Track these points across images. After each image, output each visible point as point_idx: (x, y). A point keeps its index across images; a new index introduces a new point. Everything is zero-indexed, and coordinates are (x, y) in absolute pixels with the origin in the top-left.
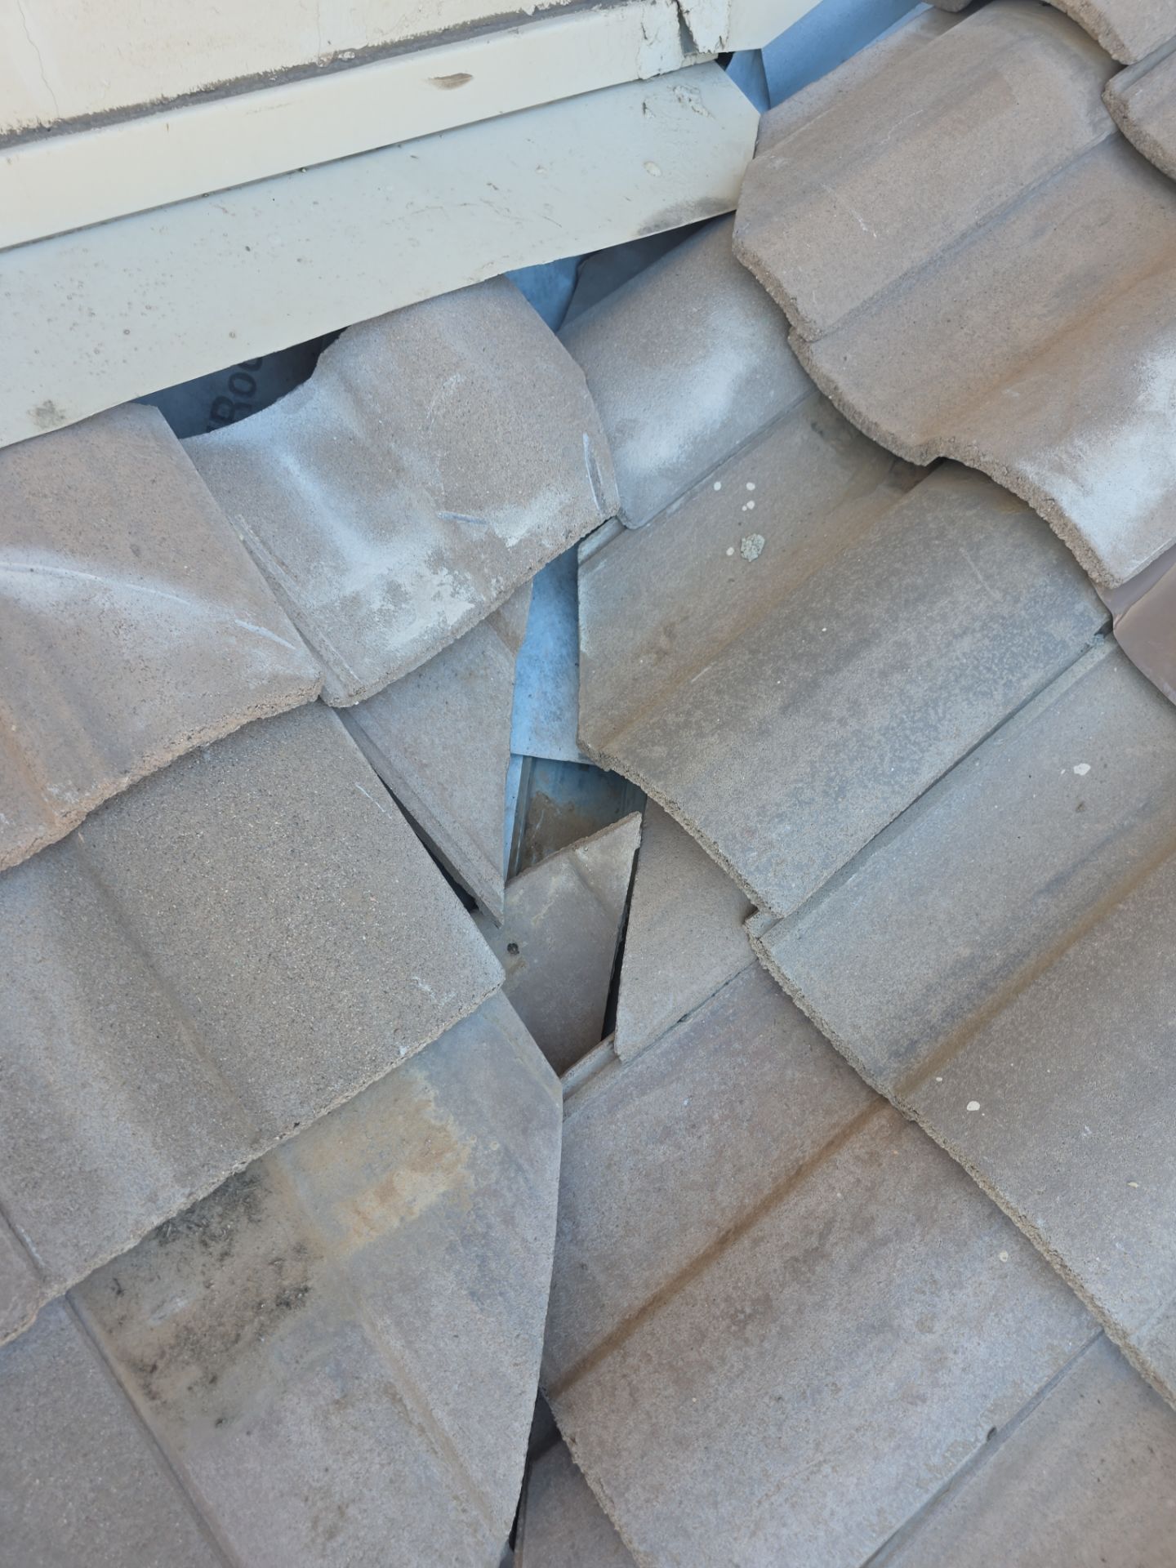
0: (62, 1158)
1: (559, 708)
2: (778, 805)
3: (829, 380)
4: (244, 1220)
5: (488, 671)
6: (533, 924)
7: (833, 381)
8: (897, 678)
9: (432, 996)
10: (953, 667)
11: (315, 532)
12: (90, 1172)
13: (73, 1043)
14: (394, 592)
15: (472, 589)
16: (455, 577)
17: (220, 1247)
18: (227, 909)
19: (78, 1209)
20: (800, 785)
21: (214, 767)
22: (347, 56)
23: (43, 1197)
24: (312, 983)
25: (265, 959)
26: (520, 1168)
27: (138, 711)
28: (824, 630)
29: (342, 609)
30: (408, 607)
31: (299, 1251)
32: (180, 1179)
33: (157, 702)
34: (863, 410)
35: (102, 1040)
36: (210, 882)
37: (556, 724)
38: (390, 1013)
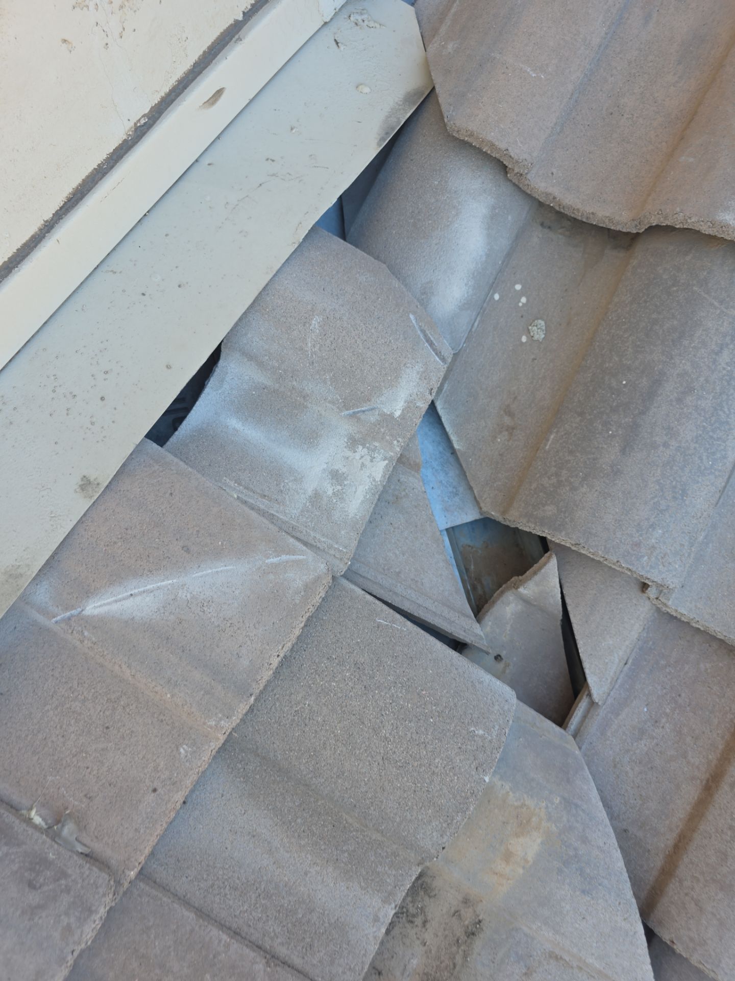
0: (316, 923)
1: (454, 488)
2: (648, 519)
3: (547, 194)
4: (426, 898)
5: (407, 491)
6: (504, 639)
7: (550, 194)
8: (689, 400)
9: (486, 735)
10: (723, 376)
11: (272, 462)
12: (335, 922)
13: (287, 852)
14: (336, 476)
15: (382, 451)
16: (368, 448)
17: (420, 919)
18: (344, 742)
19: (340, 947)
20: (656, 500)
21: (295, 658)
22: (143, 121)
23: (319, 951)
24: (416, 764)
25: (381, 762)
26: (577, 806)
27: (240, 655)
28: (624, 382)
29: (313, 506)
30: (349, 482)
31: (466, 903)
32: (386, 901)
33: (249, 643)
34: (579, 206)
35: (303, 843)
36: (327, 730)
37: (457, 499)
38: (468, 760)
